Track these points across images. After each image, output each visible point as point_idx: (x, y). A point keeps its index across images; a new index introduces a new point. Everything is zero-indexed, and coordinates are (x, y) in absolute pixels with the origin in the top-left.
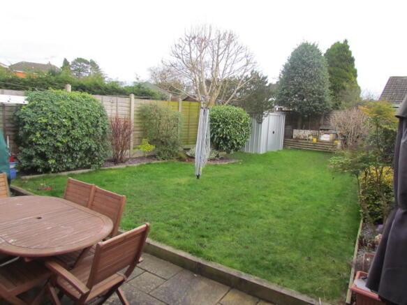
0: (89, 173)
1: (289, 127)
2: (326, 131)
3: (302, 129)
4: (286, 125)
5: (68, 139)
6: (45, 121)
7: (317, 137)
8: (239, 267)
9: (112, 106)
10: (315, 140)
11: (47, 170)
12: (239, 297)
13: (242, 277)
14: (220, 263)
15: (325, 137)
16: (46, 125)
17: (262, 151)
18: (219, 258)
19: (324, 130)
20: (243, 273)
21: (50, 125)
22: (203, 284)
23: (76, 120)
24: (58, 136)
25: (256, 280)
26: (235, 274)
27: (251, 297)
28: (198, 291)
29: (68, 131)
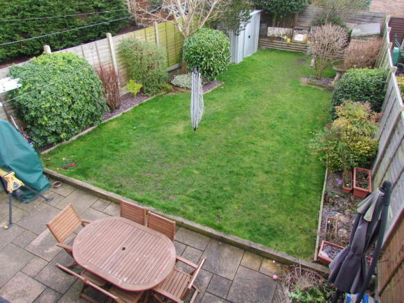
0: (94, 130)
1: (264, 26)
2: (300, 30)
3: (276, 26)
4: (261, 22)
5: (72, 113)
6: (48, 105)
7: (291, 36)
8: (248, 237)
9: (92, 53)
10: (289, 40)
11: (60, 141)
12: (251, 258)
13: (253, 246)
14: (236, 235)
15: (299, 38)
16: (50, 108)
17: (239, 60)
18: (234, 230)
19: (299, 30)
20: (252, 243)
21: (54, 107)
22: (227, 251)
23: (74, 94)
24: (63, 114)
25: (261, 247)
26: (247, 244)
27: (258, 256)
28: (226, 257)
29: (69, 107)
